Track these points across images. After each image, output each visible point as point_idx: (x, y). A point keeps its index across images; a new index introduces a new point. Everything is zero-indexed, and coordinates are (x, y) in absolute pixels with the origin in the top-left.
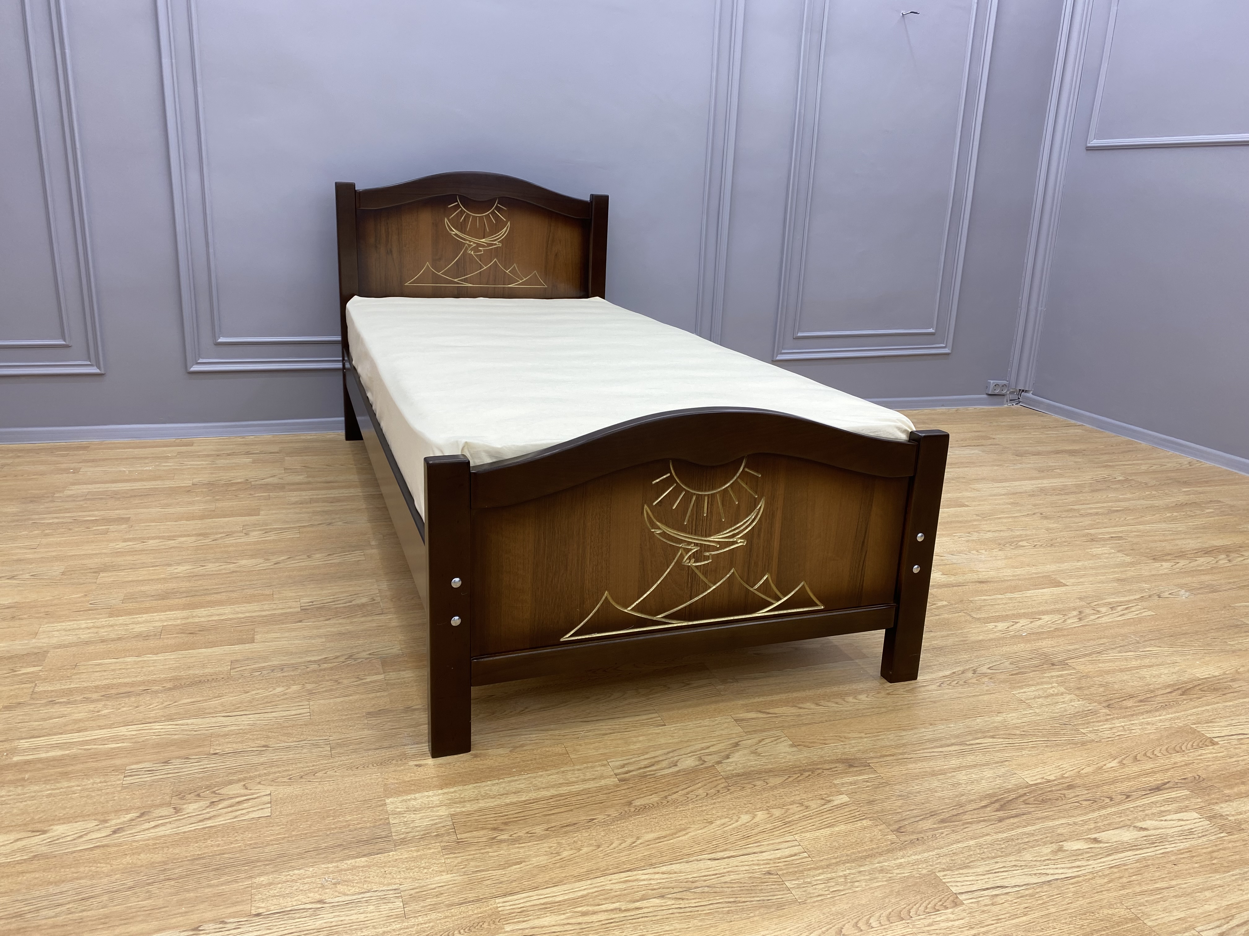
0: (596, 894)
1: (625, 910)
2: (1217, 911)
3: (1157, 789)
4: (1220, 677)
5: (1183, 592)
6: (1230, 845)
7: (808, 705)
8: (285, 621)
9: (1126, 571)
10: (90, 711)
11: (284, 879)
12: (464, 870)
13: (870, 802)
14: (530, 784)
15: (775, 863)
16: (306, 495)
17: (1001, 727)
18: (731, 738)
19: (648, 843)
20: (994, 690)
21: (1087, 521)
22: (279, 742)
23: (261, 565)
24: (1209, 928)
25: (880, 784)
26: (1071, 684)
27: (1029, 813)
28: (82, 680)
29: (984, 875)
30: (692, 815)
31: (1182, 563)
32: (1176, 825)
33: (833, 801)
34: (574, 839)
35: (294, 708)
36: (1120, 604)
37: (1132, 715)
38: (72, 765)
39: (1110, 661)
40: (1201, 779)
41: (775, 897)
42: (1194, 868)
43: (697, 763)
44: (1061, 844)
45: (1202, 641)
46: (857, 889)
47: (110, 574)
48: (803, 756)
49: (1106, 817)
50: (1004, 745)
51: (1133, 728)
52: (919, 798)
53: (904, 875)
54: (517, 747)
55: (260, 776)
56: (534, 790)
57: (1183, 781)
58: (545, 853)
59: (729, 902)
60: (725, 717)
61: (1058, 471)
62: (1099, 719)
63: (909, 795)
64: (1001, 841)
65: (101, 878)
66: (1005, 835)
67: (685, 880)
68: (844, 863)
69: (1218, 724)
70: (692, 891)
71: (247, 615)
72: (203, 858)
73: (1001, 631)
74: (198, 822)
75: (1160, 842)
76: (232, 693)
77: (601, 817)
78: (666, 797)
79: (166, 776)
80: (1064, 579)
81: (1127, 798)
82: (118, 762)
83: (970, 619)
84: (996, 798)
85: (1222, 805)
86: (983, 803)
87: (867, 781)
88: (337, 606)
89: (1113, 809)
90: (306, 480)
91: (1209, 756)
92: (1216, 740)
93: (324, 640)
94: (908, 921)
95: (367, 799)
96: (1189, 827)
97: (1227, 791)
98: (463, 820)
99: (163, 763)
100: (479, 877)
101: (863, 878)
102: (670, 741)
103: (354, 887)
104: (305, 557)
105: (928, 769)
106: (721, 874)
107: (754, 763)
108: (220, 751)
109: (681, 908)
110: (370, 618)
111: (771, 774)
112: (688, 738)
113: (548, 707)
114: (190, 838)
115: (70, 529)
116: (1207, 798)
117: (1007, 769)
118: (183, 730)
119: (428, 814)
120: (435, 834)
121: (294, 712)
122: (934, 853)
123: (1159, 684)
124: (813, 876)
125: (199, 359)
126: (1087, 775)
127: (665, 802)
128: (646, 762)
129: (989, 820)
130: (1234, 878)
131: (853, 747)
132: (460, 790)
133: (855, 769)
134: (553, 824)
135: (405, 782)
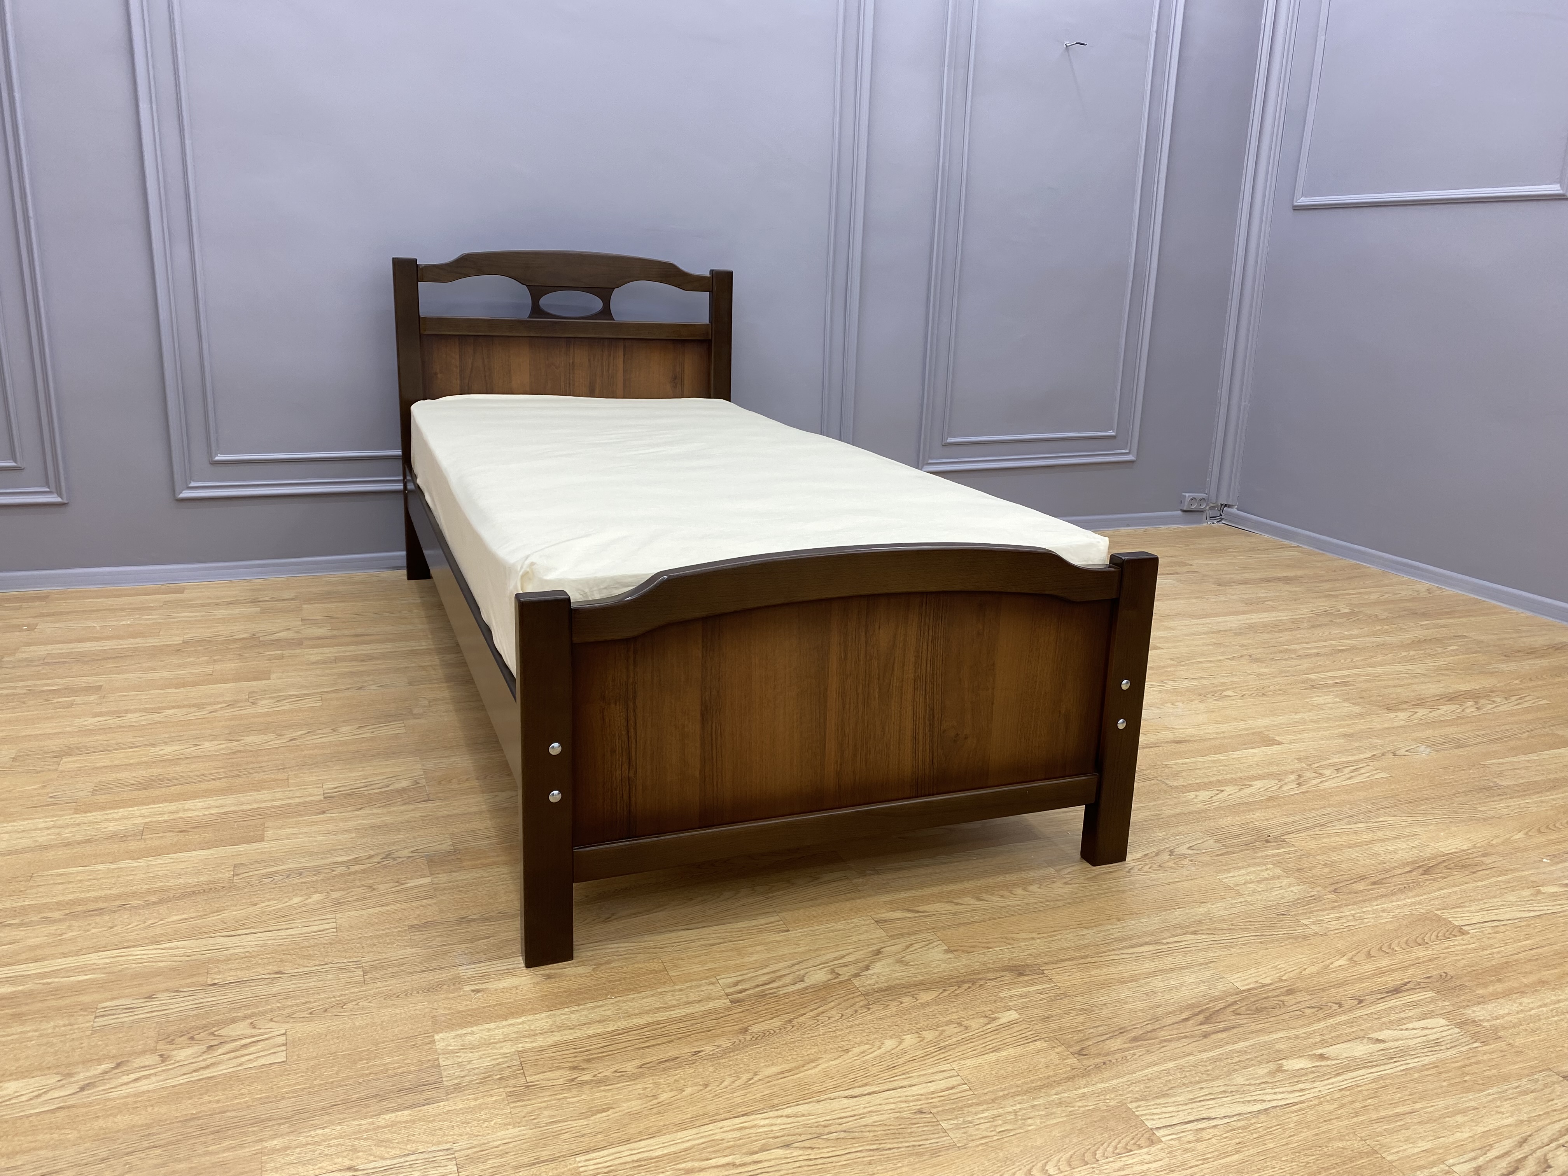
0: (703, 1145)
1: (740, 1165)
2: (1471, 1140)
3: (1397, 991)
4: (1470, 851)
5: (1423, 748)
6: (1485, 1057)
7: (968, 900)
8: (303, 813)
9: (1353, 724)
10: (50, 935)
11: (304, 1140)
12: (535, 1121)
13: (1046, 1019)
14: (618, 1009)
15: (927, 1099)
16: (329, 652)
17: (1205, 920)
18: (871, 945)
19: (768, 1079)
20: (1195, 875)
21: (1306, 664)
22: (296, 966)
23: (272, 743)
24: (1462, 1161)
25: (1058, 996)
26: (1290, 865)
27: (1240, 1025)
28: (39, 895)
29: (1186, 1104)
30: (823, 1043)
31: (1422, 712)
32: (1419, 1035)
33: (999, 1018)
34: (675, 1077)
35: (316, 923)
36: (1347, 764)
37: (1364, 901)
38: (26, 1004)
39: (1336, 834)
40: (1449, 977)
41: (929, 1142)
42: (1442, 1087)
43: (829, 977)
44: (1280, 1062)
45: (1446, 807)
46: (1030, 1128)
47: (75, 758)
48: (961, 963)
49: (1333, 1028)
50: (1209, 943)
51: (1365, 917)
52: (1105, 1012)
53: (1087, 1108)
54: (602, 964)
55: (271, 1011)
56: (624, 1017)
57: (1426, 980)
58: (638, 1096)
59: (872, 1150)
60: (864, 918)
61: (1270, 603)
62: (1324, 907)
63: (1094, 1008)
64: (1206, 1062)
65: (66, 1148)
66: (1211, 1054)
67: (816, 1124)
68: (1015, 1095)
69: (1467, 909)
70: (825, 1137)
71: (256, 806)
72: (199, 1118)
73: (1203, 802)
74: (191, 1073)
75: (1400, 1057)
76: (236, 905)
77: (708, 1049)
78: (790, 1021)
79: (149, 1015)
80: (1279, 735)
81: (1359, 1003)
82: (86, 999)
83: (1165, 787)
84: (1199, 1009)
85: (1475, 1009)
86: (1184, 1015)
87: (1041, 993)
88: (370, 792)
89: (1343, 1018)
90: (330, 634)
91: (1458, 948)
92: (1465, 928)
93: (354, 835)
94: (1094, 1165)
95: (410, 1035)
96: (1436, 1036)
97: (1480, 992)
98: (533, 1058)
99: (146, 998)
100: (555, 1130)
101: (1037, 1113)
102: (795, 951)
103: (393, 1148)
104: (328, 730)
105: (1116, 976)
106: (860, 1115)
107: (899, 974)
108: (221, 980)
109: (810, 1160)
110: (412, 807)
111: (922, 987)
112: (817, 946)
113: (641, 913)
114: (182, 1093)
115: (24, 703)
116: (1456, 1000)
117: (1212, 972)
118: (171, 956)
119: (489, 1052)
120: (498, 1077)
121: (316, 928)
122: (1125, 1079)
123: (1395, 862)
124: (976, 1114)
125: (190, 483)
126: (1311, 976)
127: (789, 1027)
128: (765, 978)
129: (1192, 1036)
130: (1490, 1098)
131: (1023, 951)
132: (529, 1021)
133: (1026, 978)
134: (648, 1060)
135: (459, 1012)
